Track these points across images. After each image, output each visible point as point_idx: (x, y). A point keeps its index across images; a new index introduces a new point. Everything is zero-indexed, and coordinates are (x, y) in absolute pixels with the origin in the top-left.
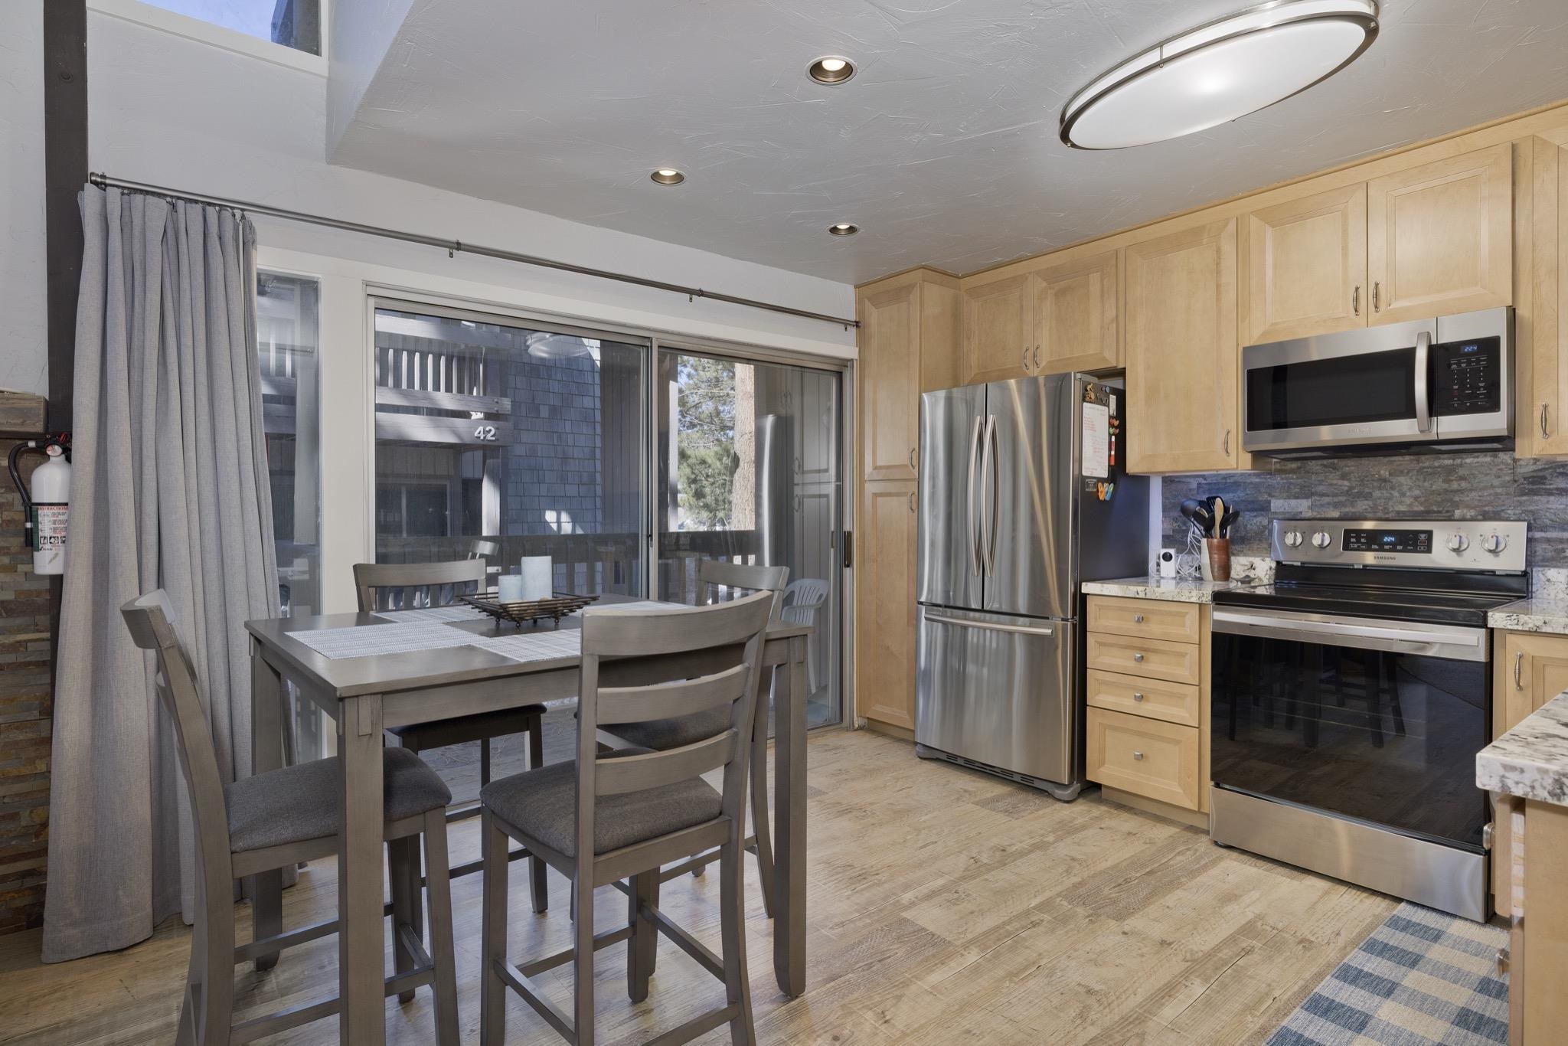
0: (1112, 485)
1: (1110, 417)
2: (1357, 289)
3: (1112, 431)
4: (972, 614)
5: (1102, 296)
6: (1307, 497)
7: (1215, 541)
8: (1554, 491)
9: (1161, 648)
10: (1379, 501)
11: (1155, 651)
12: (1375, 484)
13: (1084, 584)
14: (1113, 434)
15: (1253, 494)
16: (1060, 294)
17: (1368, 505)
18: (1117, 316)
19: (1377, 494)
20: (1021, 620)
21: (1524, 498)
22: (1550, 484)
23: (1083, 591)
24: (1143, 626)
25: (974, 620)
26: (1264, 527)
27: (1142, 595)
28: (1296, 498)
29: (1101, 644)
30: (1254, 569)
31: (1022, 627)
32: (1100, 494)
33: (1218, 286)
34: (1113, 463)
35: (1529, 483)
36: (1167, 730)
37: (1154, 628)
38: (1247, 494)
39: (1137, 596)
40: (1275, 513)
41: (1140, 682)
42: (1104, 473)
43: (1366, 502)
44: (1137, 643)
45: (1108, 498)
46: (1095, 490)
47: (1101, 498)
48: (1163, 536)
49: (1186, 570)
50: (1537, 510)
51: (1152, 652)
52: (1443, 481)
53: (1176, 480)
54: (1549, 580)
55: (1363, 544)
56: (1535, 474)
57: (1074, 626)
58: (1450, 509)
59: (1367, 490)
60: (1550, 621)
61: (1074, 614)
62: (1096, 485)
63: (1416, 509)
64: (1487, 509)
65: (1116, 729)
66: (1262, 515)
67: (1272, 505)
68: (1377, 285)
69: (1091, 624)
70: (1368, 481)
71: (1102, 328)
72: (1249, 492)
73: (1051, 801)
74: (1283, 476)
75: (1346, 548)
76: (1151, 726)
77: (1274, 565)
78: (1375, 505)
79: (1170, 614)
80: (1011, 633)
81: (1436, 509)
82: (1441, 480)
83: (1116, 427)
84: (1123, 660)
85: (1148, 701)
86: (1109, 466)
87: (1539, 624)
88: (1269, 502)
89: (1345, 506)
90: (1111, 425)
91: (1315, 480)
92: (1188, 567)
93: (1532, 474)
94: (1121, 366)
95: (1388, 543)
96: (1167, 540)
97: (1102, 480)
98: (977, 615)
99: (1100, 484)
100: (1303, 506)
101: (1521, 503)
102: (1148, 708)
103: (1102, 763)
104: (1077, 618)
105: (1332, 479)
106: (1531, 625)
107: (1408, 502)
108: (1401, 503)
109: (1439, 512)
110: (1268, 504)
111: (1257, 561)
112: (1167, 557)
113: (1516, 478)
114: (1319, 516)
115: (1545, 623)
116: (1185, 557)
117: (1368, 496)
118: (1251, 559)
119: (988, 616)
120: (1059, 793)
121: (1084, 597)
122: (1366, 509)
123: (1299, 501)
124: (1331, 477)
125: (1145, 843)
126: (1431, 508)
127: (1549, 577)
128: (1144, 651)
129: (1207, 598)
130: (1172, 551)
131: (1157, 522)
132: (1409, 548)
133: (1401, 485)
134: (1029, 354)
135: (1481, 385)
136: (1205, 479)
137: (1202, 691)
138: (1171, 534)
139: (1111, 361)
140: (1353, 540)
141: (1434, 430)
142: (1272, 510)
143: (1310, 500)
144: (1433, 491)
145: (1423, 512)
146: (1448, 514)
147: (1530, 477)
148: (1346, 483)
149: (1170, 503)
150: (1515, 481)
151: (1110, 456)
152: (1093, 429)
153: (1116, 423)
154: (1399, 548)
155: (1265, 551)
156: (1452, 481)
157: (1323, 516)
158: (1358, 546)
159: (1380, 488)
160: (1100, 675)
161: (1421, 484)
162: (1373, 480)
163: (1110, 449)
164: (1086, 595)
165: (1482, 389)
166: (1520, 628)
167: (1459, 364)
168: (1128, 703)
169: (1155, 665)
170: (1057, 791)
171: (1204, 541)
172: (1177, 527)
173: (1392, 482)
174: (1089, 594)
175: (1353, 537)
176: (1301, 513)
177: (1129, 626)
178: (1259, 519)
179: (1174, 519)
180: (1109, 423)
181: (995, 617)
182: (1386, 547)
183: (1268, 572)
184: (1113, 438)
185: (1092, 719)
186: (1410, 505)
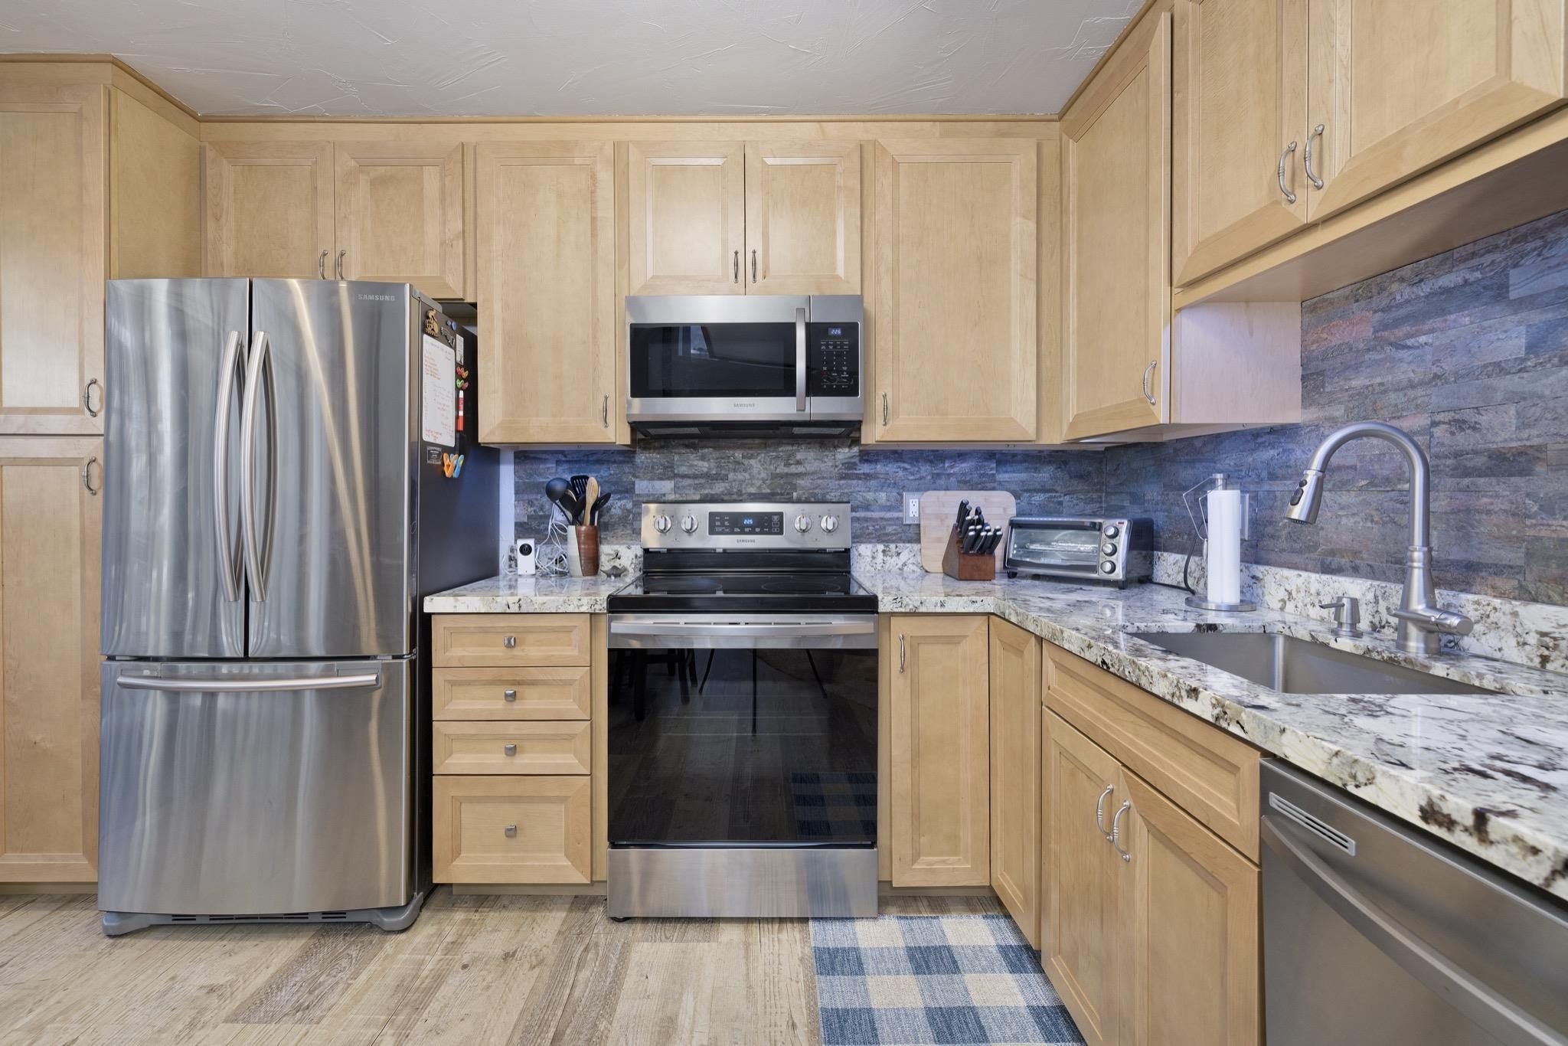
0: (462, 456)
1: (457, 365)
2: (736, 253)
3: (460, 383)
4: (224, 668)
5: (443, 200)
6: (669, 478)
7: (583, 528)
8: (862, 476)
9: (541, 677)
10: (734, 483)
11: (533, 683)
12: (731, 466)
13: (427, 599)
14: (461, 389)
15: (617, 474)
16: (377, 183)
17: (726, 487)
18: (464, 232)
19: (731, 476)
20: (313, 666)
21: (842, 482)
22: (860, 470)
23: (426, 610)
24: (517, 652)
25: (232, 678)
26: (629, 511)
27: (514, 609)
28: (661, 479)
29: (454, 683)
30: (619, 559)
31: (314, 679)
32: (445, 468)
33: (593, 220)
34: (461, 428)
35: (846, 469)
36: (551, 787)
37: (531, 651)
38: (611, 474)
39: (508, 611)
40: (639, 495)
41: (512, 728)
42: (450, 441)
43: (723, 484)
44: (507, 675)
45: (455, 475)
46: (440, 463)
47: (448, 474)
48: (516, 524)
49: (546, 565)
50: (851, 492)
51: (529, 684)
52: (785, 465)
53: (532, 455)
54: (860, 555)
55: (727, 527)
56: (850, 460)
57: (412, 663)
58: (790, 491)
59: (723, 472)
60: (925, 601)
61: (412, 645)
62: (440, 456)
63: (764, 491)
64: (816, 491)
65: (473, 800)
66: (626, 498)
67: (636, 486)
68: (754, 252)
69: (437, 658)
70: (725, 463)
71: (443, 243)
72: (612, 472)
73: (376, 938)
74: (647, 455)
75: (712, 532)
76: (529, 786)
77: (640, 552)
78: (731, 487)
79: (554, 630)
80: (297, 693)
81: (779, 492)
82: (783, 464)
83: (465, 380)
84: (489, 702)
85: (523, 752)
86: (457, 431)
87: (917, 604)
88: (634, 483)
89: (705, 489)
90: (458, 376)
91: (677, 461)
92: (547, 560)
93: (846, 461)
94: (469, 300)
95: (748, 526)
96: (522, 529)
97: (448, 450)
98: (235, 668)
99: (445, 455)
100: (666, 486)
101: (840, 487)
102: (525, 762)
103: (456, 853)
104: (416, 650)
105: (693, 460)
106: (911, 607)
107: (758, 485)
108: (752, 485)
109: (782, 494)
110: (632, 486)
111: (622, 549)
112: (526, 550)
113: (837, 464)
114: (681, 499)
115: (921, 603)
116: (543, 548)
117: (725, 478)
118: (617, 547)
119: (256, 667)
120: (389, 921)
121: (427, 618)
122: (724, 491)
123: (663, 482)
124: (692, 457)
125: (533, 968)
126: (776, 491)
127: (861, 552)
128: (514, 686)
129: (602, 606)
130: (531, 542)
131: (509, 509)
132: (765, 530)
133: (751, 467)
134: (330, 261)
135: (845, 368)
136: (565, 456)
137: (594, 726)
138: (526, 521)
139: (455, 289)
140: (718, 523)
141: (807, 411)
142: (637, 492)
143: (673, 482)
144: (778, 474)
145: (769, 494)
146: (789, 496)
147: (846, 463)
148: (706, 464)
149: (524, 483)
150: (836, 466)
151: (457, 417)
152: (434, 375)
153: (465, 374)
154: (758, 530)
155: (629, 538)
156: (792, 464)
157: (685, 499)
158: (723, 530)
159: (735, 470)
160: (454, 729)
161: (767, 467)
162: (729, 462)
163: (457, 409)
164: (430, 615)
165: (845, 373)
166: (903, 610)
167: (827, 345)
168: (495, 760)
169: (532, 702)
170: (385, 920)
171: (572, 529)
172: (533, 513)
173: (744, 465)
174: (434, 614)
175: (718, 520)
176: (664, 495)
177: (497, 652)
178: (623, 502)
179: (529, 503)
180: (456, 372)
181: (268, 667)
182: (747, 530)
183: (634, 561)
184: (461, 394)
185: (442, 793)
186: (759, 487)
